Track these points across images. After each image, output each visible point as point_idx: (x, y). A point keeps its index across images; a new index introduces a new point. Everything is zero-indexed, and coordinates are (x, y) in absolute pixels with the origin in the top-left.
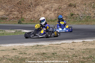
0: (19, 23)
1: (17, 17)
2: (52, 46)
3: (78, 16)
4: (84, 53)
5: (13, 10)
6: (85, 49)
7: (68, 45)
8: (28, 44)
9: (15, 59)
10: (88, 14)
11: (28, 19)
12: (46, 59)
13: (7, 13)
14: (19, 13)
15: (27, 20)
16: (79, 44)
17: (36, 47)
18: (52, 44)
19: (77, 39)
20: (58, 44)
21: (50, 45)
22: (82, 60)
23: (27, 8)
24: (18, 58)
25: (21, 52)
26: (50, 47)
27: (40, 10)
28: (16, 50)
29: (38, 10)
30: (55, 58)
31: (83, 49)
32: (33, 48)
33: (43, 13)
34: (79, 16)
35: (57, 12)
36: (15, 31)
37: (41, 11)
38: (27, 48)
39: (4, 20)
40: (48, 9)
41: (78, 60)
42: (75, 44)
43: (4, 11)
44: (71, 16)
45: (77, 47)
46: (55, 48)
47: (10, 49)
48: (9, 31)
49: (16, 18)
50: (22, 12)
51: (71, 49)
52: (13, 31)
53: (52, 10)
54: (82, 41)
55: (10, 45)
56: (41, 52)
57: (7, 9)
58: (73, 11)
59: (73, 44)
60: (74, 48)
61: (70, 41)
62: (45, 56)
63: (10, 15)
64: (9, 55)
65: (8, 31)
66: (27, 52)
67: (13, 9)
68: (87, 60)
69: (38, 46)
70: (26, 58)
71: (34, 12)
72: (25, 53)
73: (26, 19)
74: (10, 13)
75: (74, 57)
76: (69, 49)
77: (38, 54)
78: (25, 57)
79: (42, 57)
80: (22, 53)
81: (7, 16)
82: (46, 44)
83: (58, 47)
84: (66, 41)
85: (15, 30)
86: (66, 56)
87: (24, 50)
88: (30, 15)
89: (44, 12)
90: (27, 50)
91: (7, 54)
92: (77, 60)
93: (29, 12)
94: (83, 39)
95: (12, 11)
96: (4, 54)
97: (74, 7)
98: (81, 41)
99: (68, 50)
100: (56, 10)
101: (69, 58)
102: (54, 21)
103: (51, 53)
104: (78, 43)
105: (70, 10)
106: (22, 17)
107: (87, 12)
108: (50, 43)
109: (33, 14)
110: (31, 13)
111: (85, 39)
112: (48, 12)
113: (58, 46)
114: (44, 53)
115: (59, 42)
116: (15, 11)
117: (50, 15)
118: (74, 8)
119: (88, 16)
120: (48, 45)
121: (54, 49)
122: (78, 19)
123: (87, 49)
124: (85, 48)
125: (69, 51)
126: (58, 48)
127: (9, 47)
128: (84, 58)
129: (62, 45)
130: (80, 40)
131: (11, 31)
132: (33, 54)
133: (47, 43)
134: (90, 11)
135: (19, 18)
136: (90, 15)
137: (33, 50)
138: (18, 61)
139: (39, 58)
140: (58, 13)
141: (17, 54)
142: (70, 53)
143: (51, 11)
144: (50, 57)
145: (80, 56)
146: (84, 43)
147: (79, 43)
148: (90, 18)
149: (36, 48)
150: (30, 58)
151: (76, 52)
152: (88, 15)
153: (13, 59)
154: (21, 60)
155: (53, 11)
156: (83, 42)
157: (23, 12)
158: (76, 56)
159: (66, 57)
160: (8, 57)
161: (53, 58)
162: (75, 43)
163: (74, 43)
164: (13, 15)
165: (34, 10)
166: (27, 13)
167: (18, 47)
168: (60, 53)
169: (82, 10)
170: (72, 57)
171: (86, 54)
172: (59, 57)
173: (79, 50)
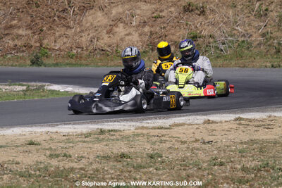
0: (35, 62)
1: (25, 47)
2: (145, 131)
3: (211, 40)
4: (244, 154)
5: (14, 22)
6: (245, 143)
7: (192, 131)
8: (70, 126)
9: (38, 173)
10: (244, 35)
11: (59, 50)
12: (130, 172)
14: (34, 33)
15: (58, 53)
16: (226, 127)
17: (96, 136)
18: (143, 128)
19: (220, 113)
20: (162, 128)
21: (140, 131)
22: (240, 174)
23: (56, 18)
24: (46, 168)
25: (53, 153)
26: (138, 135)
27: (95, 24)
28: (40, 145)
29: (92, 24)
30: (160, 169)
31: (242, 143)
32: (86, 139)
33: (105, 31)
34: (215, 42)
35: (147, 29)
36: (25, 88)
37: (100, 26)
38: (69, 139)
40: (120, 20)
41: (227, 174)
42: (214, 126)
45: (220, 137)
47: (19, 143)
48: (7, 87)
49: (24, 49)
50: (42, 30)
51: (204, 143)
52: (19, 88)
53: (134, 23)
54: (233, 119)
55: (17, 130)
56: (115, 151)
58: (196, 27)
59: (209, 126)
60: (211, 138)
61: (198, 117)
62: (128, 164)
63: (6, 39)
64: (19, 160)
65: (3, 88)
66: (71, 152)
67: (13, 19)
68: (256, 176)
69: (102, 132)
70: (72, 169)
71: (78, 30)
72: (65, 155)
73: (54, 49)
74: (6, 32)
75: (216, 167)
76: (197, 141)
77: (107, 158)
78: (67, 167)
79: (119, 165)
80: (57, 156)
82: (126, 128)
83: (163, 136)
84: (187, 118)
85: (23, 85)
86: (190, 164)
87: (62, 145)
88: (65, 40)
89: (109, 28)
90: (73, 147)
91: (11, 159)
92: (223, 175)
93: (63, 30)
94: (235, 113)
95: (11, 27)
96: (3, 157)
97: (199, 15)
98: (231, 117)
99: (196, 145)
100: (145, 22)
101: (200, 169)
103: (145, 156)
104: (221, 122)
105: (187, 24)
106: (41, 46)
107: (239, 28)
108: (138, 124)
109: (75, 34)
110: (70, 32)
111: (243, 112)
112: (121, 30)
113: (164, 132)
114: (123, 156)
115: (164, 120)
116: (19, 27)
117: (127, 38)
118: (201, 18)
119: (243, 42)
120: (133, 129)
121: (154, 143)
122: (213, 50)
123: (253, 142)
124: (246, 138)
125: (198, 149)
126: (163, 138)
127: (15, 136)
128: (244, 169)
129: (176, 129)
130: (228, 115)
131: (13, 87)
132: (92, 157)
133: (129, 123)
134: (249, 25)
135: (32, 47)
136: (249, 37)
137: (91, 145)
138: (47, 178)
139: (111, 169)
140: (151, 32)
141: (43, 158)
142: (201, 155)
143: (131, 27)
144: (144, 167)
145: (231, 161)
146: (240, 124)
147: (226, 124)
148: (248, 48)
149: (98, 140)
150: (81, 169)
151: (219, 149)
152: (243, 39)
153: (33, 172)
154: (55, 177)
155: (137, 26)
156: (236, 119)
157: (45, 28)
158: (221, 164)
159: (191, 166)
160: (14, 167)
161: (151, 169)
162: (213, 122)
163: (211, 125)
164: (13, 40)
165: (78, 24)
166: (57, 34)
167: (44, 138)
168: (171, 153)
169: (224, 23)
170: (209, 165)
171: (252, 157)
172: (170, 165)
173: (228, 144)
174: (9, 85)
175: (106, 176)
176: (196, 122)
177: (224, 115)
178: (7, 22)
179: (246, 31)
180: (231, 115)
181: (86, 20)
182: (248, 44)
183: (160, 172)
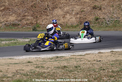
0: (34, 29)
2: (74, 57)
3: (104, 20)
4: (113, 66)
5: (26, 14)
6: (114, 61)
7: (93, 56)
8: (45, 55)
9: (31, 74)
11: (44, 24)
12: (67, 73)
13: (19, 18)
14: (34, 18)
15: (43, 26)
16: (107, 55)
17: (55, 59)
18: (74, 55)
19: (105, 49)
20: (81, 55)
21: (72, 57)
22: (111, 74)
23: (43, 12)
24: (34, 72)
25: (37, 66)
27: (58, 14)
28: (32, 63)
29: (57, 14)
31: (112, 61)
32: (51, 60)
33: (62, 17)
35: (78, 16)
36: (29, 40)
37: (60, 15)
38: (44, 60)
39: (16, 26)
40: (68, 12)
41: (106, 74)
42: (102, 54)
43: (16, 16)
44: (95, 21)
45: (104, 59)
46: (78, 60)
47: (24, 62)
48: (23, 40)
49: (30, 24)
50: (37, 17)
51: (97, 61)
52: (27, 40)
53: (73, 14)
54: (110, 51)
55: (24, 57)
56: (62, 65)
57: (20, 14)
58: (98, 15)
59: (100, 55)
60: (100, 59)
61: (96, 51)
62: (67, 70)
63: (23, 21)
64: (23, 69)
65: (21, 40)
66: (44, 65)
67: (26, 13)
68: (117, 74)
69: (57, 57)
70: (44, 73)
71: (51, 16)
72: (42, 67)
73: (42, 24)
74: (23, 18)
75: (101, 71)
76: (95, 60)
77: (58, 68)
78: (42, 71)
79: (63, 71)
80: (39, 67)
81: (19, 22)
82: (67, 55)
83: (81, 58)
84: (91, 51)
85: (29, 39)
86: (91, 70)
87: (41, 63)
88: (46, 21)
89: (63, 16)
90: (45, 63)
91: (21, 68)
92: (104, 74)
93: (45, 17)
94: (111, 49)
95: (25, 16)
96: (18, 68)
97: (99, 10)
98: (109, 51)
99: (94, 62)
100: (78, 13)
101: (95, 72)
102: (75, 27)
103: (74, 67)
104: (105, 53)
105: (94, 14)
106: (37, 23)
107: (115, 15)
108: (72, 54)
109: (50, 18)
110: (48, 17)
111: (114, 49)
112: (68, 16)
113: (82, 57)
114: (65, 67)
115: (82, 52)
116: (28, 16)
117: (71, 19)
118: (100, 11)
119: (116, 20)
120: (70, 56)
121: (78, 62)
122: (104, 24)
123: (117, 60)
124: (114, 59)
125: (95, 64)
126: (82, 60)
127: (23, 59)
128: (113, 72)
129: (87, 56)
130: (108, 50)
131: (25, 40)
132: (53, 67)
133: (68, 54)
134: (119, 14)
135: (33, 23)
136: (119, 19)
137: (52, 63)
138: (34, 76)
139: (60, 72)
140: (80, 17)
141: (33, 68)
142: (96, 66)
144: (73, 71)
145: (108, 69)
146: (112, 54)
147: (107, 53)
148: (118, 23)
149: (56, 61)
150: (48, 72)
151: (103, 64)
152: (116, 19)
153: (29, 74)
154: (38, 75)
155: (74, 15)
156: (111, 52)
158: (104, 70)
160: (22, 72)
161: (76, 72)
162: (102, 53)
163: (101, 54)
164: (26, 21)
165: (51, 14)
166: (43, 18)
167: (34, 60)
168: (84, 65)
169: (109, 13)
170: (99, 70)
171: (116, 67)
172: (83, 70)
173: (107, 62)
174: (23, 39)
175: (58, 75)
176: (95, 53)
177: (106, 50)
178: (23, 14)
179: (118, 16)
180: (109, 50)
181: (55, 13)
182: (118, 21)
183: (79, 73)
